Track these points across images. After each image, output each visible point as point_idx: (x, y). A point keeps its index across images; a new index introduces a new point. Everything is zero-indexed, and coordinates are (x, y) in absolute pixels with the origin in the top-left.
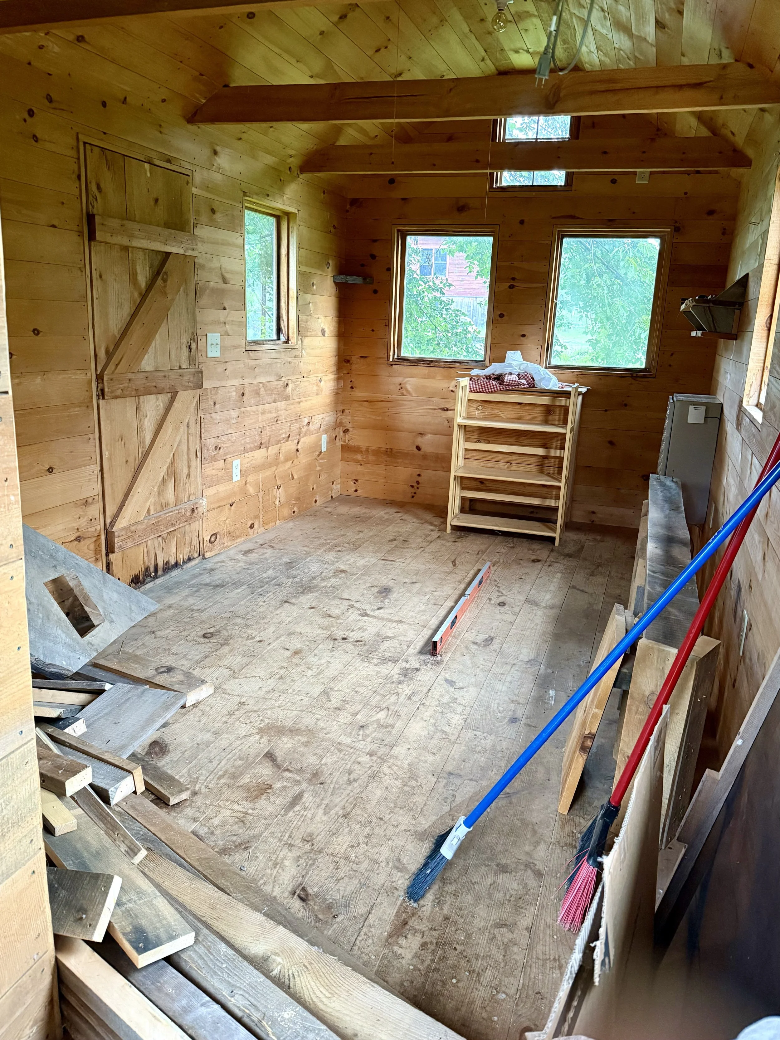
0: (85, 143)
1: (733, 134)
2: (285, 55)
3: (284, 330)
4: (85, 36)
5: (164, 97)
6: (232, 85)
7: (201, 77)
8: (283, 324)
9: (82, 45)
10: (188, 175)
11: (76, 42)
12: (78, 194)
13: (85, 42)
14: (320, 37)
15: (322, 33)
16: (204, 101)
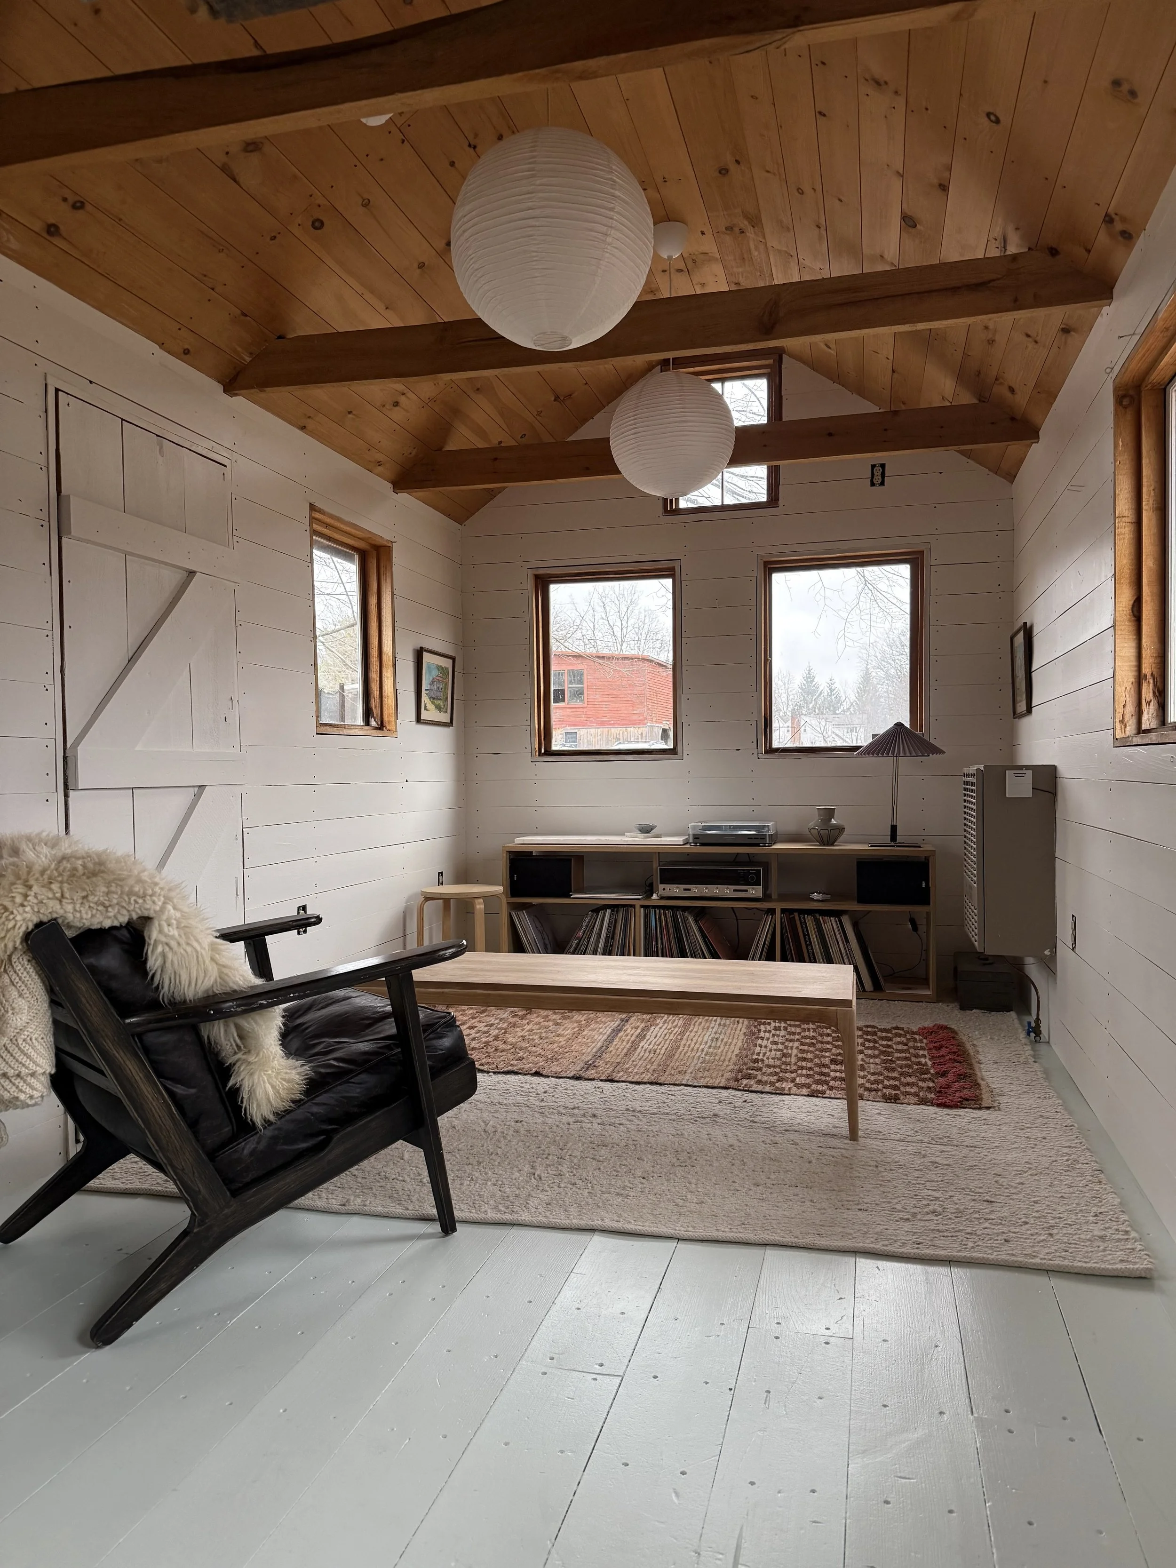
0: (57, 390)
1: (1012, 390)
2: (368, 296)
3: (376, 711)
4: (62, 227)
5: (186, 347)
6: (291, 336)
7: (243, 318)
8: (374, 703)
9: (56, 241)
10: (226, 466)
11: (45, 235)
12: (43, 462)
13: (60, 235)
14: (418, 271)
15: (422, 266)
16: (248, 359)
